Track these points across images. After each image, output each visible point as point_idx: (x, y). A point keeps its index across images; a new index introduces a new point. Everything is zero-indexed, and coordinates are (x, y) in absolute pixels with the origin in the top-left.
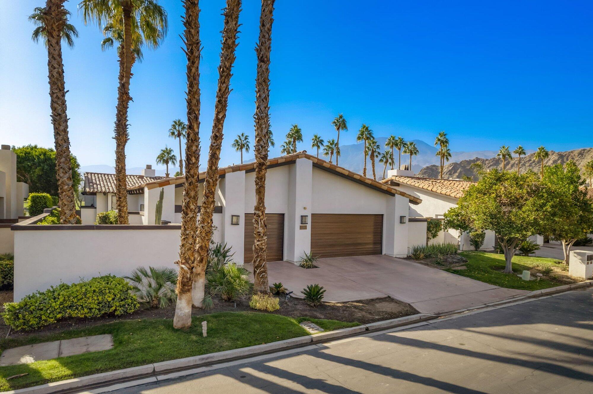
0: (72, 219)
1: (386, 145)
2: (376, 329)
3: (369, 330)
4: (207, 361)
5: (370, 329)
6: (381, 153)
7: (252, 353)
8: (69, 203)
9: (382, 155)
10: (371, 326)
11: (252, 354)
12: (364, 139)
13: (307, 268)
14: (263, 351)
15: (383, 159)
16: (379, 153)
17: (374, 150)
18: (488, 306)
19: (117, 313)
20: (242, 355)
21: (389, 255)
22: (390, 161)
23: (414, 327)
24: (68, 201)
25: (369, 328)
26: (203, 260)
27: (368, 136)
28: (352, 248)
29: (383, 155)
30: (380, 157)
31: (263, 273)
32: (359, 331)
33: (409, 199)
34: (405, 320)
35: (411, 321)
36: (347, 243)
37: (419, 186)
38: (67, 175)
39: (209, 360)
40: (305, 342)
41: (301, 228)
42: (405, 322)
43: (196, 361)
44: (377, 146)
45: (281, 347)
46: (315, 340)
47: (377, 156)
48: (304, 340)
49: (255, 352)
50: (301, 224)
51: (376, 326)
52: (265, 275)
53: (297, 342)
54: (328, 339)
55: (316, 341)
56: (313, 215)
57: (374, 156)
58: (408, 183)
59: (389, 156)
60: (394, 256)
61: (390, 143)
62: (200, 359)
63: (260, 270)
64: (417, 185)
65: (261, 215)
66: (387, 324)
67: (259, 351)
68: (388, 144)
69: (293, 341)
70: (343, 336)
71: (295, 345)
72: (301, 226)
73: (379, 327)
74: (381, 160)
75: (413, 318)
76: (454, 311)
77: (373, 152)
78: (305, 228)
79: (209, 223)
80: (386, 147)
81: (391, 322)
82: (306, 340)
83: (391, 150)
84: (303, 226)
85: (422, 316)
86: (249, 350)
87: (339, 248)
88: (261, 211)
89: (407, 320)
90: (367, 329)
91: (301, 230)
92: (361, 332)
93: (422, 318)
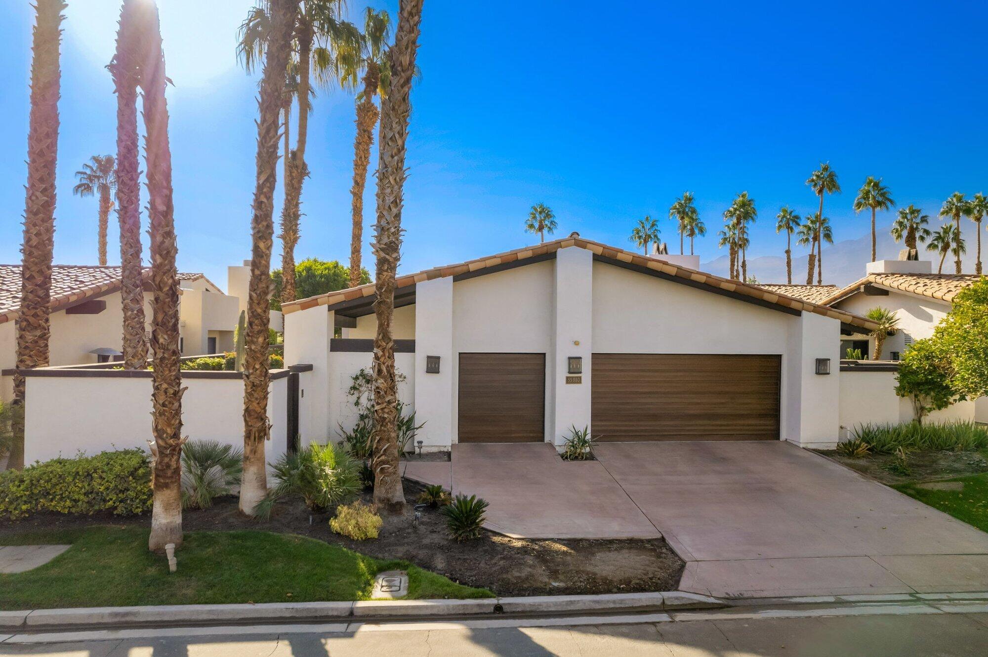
0: (136, 361)
1: (943, 213)
2: (523, 612)
3: (504, 613)
4: (123, 619)
5: (506, 609)
6: (931, 230)
7: (215, 617)
8: (132, 337)
9: (934, 236)
10: (510, 604)
11: (214, 620)
12: (871, 205)
13: (572, 460)
14: (238, 617)
15: (936, 243)
16: (927, 232)
17: (915, 226)
18: (919, 599)
19: (118, 511)
20: (194, 617)
21: (794, 443)
22: (953, 245)
23: (604, 624)
24: (131, 334)
25: (504, 607)
26: (250, 433)
27: (880, 199)
28: (701, 422)
29: (938, 235)
30: (929, 240)
31: (384, 464)
32: (476, 610)
33: (840, 321)
34: (614, 602)
35: (633, 607)
36: (692, 412)
37: (925, 293)
38: (132, 295)
39: (128, 619)
40: (335, 613)
41: (569, 381)
42: (612, 606)
43: (102, 616)
44: (923, 217)
45: (278, 615)
46: (360, 614)
47: (922, 238)
48: (332, 609)
49: (220, 617)
50: (570, 373)
51: (524, 605)
52: (389, 468)
53: (316, 610)
54: (391, 615)
55: (361, 616)
56: (594, 355)
57: (914, 239)
58: (902, 287)
59: (951, 236)
60: (802, 446)
61: (951, 209)
62: (111, 614)
63: (379, 458)
64: (920, 290)
65: (382, 356)
66: (556, 604)
67: (229, 617)
68: (946, 212)
69: (308, 609)
70: (432, 615)
71: (311, 617)
72: (567, 378)
73: (533, 609)
74: (932, 246)
77: (912, 231)
78: (578, 381)
79: (257, 369)
80: (941, 218)
82: (337, 609)
83: (954, 224)
84: (573, 377)
85: (669, 598)
86: (210, 612)
87: (672, 423)
88: (381, 348)
89: (621, 604)
90: (499, 609)
91: (569, 385)
92: (481, 613)
93: (668, 602)
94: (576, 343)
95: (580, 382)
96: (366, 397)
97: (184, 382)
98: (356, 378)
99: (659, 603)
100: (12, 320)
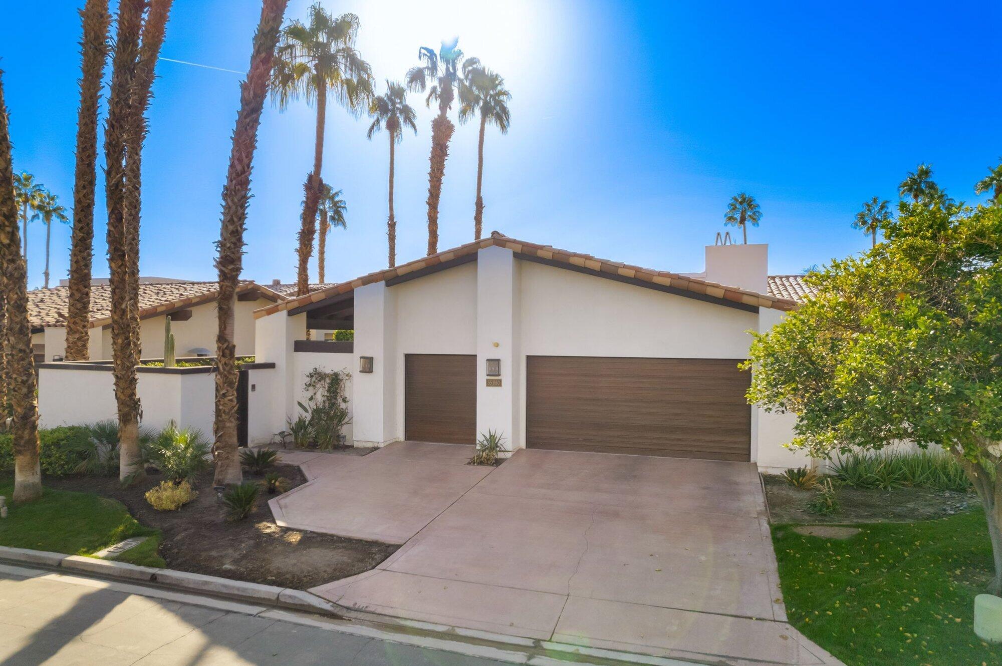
2: (169, 584)
3: (157, 582)
10: (162, 575)
13: (478, 464)
25: (158, 577)
32: (137, 576)
34: (238, 589)
35: (252, 597)
41: (489, 383)
42: (236, 592)
50: (487, 375)
51: (172, 578)
66: (195, 582)
72: (487, 380)
73: (177, 583)
75: (259, 591)
76: (405, 619)
78: (499, 383)
81: (206, 582)
84: (492, 380)
85: (285, 595)
89: (243, 592)
90: (154, 578)
91: (489, 388)
92: (141, 580)
93: (282, 599)
94: (497, 345)
95: (500, 385)
96: (321, 394)
97: (138, 375)
98: (311, 376)
99: (274, 598)
100: (98, 326)
